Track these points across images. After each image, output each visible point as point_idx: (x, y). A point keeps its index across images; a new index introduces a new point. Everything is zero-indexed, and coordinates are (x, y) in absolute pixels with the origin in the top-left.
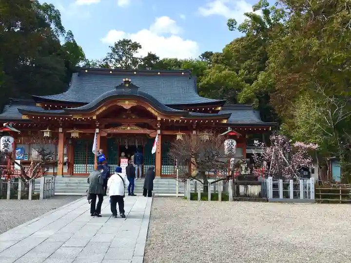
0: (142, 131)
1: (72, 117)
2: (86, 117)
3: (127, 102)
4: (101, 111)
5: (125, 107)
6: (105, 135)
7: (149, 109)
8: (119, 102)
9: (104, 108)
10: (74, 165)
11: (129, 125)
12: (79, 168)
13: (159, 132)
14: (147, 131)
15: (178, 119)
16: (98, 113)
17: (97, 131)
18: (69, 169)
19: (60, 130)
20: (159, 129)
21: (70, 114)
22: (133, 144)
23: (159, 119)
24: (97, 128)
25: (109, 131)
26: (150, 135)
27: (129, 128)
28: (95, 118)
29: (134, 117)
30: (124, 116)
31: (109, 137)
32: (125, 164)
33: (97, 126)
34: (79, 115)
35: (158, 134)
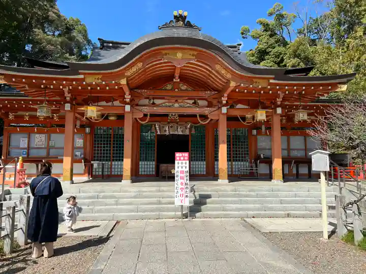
1: (83, 80)
3: (179, 55)
4: (134, 70)
5: (176, 64)
6: (141, 115)
7: (217, 68)
8: (166, 54)
9: (140, 65)
11: (176, 101)
13: (224, 110)
16: (128, 74)
17: (128, 108)
18: (87, 168)
19: (68, 107)
20: (224, 105)
21: (80, 74)
22: (176, 133)
23: (233, 84)
24: (128, 103)
25: (146, 109)
27: (176, 105)
28: (123, 82)
29: (184, 87)
30: (169, 87)
31: (142, 121)
32: (184, 162)
33: (128, 100)
34: (97, 77)
35: (224, 114)
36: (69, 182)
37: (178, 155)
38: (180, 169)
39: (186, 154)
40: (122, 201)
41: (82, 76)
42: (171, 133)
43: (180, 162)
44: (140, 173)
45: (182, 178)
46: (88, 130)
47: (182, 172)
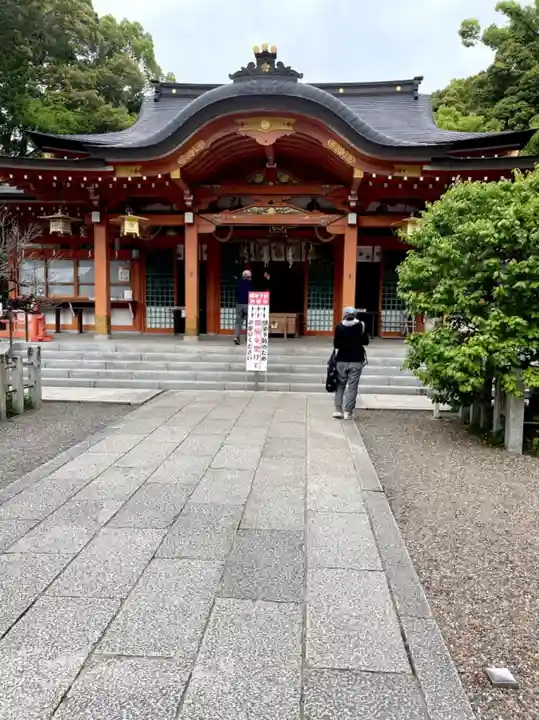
0: (307, 218)
1: (113, 173)
2: (152, 174)
3: (265, 125)
4: (192, 153)
5: (260, 141)
6: (211, 229)
7: (331, 145)
8: (242, 124)
9: (201, 146)
10: (148, 309)
11: (271, 203)
12: (158, 315)
13: (352, 218)
14: (320, 219)
15: (414, 175)
16: (183, 161)
17: (189, 217)
18: (137, 317)
19: (96, 217)
20: (353, 210)
21: (107, 164)
22: (283, 259)
23: (358, 174)
24: (189, 209)
25: (220, 219)
26: (329, 230)
27: (271, 211)
28: (176, 175)
29: (284, 179)
30: (259, 178)
31: (221, 237)
32: (262, 307)
33: (189, 204)
34: (134, 168)
35: (351, 226)
36: (106, 337)
37: (252, 295)
38: (255, 318)
39: (266, 295)
40: (173, 364)
41: (110, 169)
42: (275, 259)
43: (256, 307)
44: (222, 327)
45: (258, 332)
46: (135, 253)
47: (258, 322)
